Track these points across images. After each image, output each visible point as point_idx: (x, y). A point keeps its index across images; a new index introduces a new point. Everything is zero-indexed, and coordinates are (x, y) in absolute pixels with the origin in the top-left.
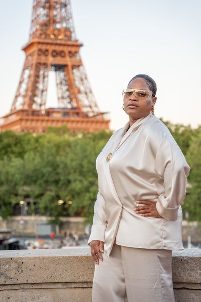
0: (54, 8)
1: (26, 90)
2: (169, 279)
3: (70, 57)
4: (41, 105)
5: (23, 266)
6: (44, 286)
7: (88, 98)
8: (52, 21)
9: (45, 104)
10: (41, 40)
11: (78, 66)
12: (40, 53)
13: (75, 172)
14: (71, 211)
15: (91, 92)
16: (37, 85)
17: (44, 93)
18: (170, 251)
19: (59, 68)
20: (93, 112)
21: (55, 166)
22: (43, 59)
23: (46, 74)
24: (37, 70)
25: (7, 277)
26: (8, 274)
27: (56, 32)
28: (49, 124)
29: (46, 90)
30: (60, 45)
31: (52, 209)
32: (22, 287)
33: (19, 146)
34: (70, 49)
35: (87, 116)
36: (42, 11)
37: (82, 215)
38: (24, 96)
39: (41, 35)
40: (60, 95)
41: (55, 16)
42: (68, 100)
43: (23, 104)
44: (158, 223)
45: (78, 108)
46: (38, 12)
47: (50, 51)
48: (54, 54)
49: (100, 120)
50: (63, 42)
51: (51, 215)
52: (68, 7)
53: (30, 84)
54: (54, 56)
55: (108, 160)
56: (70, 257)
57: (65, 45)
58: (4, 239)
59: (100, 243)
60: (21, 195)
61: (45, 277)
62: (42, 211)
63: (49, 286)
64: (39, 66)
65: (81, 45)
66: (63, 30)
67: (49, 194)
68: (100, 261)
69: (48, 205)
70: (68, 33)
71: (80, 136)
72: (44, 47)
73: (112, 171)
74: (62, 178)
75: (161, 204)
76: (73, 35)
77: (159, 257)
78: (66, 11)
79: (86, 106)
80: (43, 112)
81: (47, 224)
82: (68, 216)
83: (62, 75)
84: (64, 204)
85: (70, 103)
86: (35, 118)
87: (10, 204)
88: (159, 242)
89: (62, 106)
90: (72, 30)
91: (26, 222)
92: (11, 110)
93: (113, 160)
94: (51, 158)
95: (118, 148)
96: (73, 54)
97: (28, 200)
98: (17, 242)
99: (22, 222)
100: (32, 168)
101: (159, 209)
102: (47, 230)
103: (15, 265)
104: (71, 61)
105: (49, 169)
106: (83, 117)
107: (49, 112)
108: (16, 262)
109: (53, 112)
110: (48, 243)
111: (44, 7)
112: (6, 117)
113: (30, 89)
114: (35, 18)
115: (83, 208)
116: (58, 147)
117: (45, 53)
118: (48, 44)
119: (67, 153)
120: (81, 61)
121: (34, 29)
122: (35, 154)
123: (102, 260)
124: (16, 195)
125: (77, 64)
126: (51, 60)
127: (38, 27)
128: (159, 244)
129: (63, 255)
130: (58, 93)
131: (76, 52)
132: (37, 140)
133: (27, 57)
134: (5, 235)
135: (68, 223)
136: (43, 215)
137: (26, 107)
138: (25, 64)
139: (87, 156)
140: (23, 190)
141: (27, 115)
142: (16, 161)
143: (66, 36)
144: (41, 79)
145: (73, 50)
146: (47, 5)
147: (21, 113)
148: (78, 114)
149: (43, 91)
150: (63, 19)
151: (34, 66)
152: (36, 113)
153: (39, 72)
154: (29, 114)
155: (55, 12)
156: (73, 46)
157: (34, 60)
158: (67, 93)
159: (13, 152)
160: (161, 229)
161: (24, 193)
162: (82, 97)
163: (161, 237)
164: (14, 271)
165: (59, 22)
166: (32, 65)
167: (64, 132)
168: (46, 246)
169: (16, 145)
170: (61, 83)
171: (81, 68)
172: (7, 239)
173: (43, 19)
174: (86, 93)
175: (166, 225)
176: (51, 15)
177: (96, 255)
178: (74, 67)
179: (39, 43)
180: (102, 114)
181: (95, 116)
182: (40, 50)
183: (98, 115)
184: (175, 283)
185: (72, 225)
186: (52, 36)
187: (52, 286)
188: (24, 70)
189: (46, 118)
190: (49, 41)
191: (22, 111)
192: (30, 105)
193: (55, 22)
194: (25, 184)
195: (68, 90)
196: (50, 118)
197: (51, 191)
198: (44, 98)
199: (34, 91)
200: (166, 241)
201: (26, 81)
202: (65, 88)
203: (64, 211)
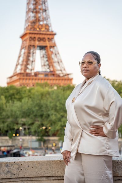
0: (39, 12)
1: (23, 61)
2: (111, 174)
3: (49, 41)
4: (31, 70)
5: (22, 167)
6: (34, 179)
7: (59, 65)
8: (37, 20)
9: (34, 69)
10: (31, 32)
11: (53, 46)
12: (31, 39)
13: (52, 109)
14: (50, 133)
15: (61, 61)
16: (29, 58)
17: (33, 63)
18: (111, 157)
19: (42, 48)
20: (63, 73)
21: (40, 106)
22: (32, 43)
23: (34, 52)
24: (29, 49)
25: (12, 174)
26: (13, 171)
27: (40, 27)
28: (37, 81)
29: (35, 61)
30: (43, 34)
31: (39, 132)
32: (21, 179)
33: (19, 94)
34: (48, 36)
35: (59, 76)
36: (32, 14)
37: (57, 135)
38: (22, 65)
39: (31, 28)
40: (43, 64)
41: (40, 17)
42: (48, 67)
43: (21, 70)
44: (104, 139)
45: (53, 71)
46: (29, 15)
47: (37, 38)
48: (39, 40)
49: (67, 78)
50: (44, 33)
51: (38, 136)
52: (47, 11)
53: (25, 58)
54: (39, 41)
55: (73, 102)
56: (50, 161)
57: (45, 34)
58: (11, 150)
59: (68, 153)
60: (20, 124)
61: (35, 173)
62: (33, 133)
63: (37, 179)
64: (30, 47)
65: (55, 34)
66: (44, 25)
67: (37, 123)
68: (69, 163)
69: (37, 130)
70: (47, 27)
71: (55, 88)
72: (33, 36)
73: (76, 108)
74: (45, 113)
75: (106, 128)
76: (50, 28)
77: (104, 160)
78: (46, 14)
79: (58, 70)
80: (33, 74)
81: (36, 141)
82: (49, 136)
83: (44, 52)
84: (46, 129)
85: (49, 68)
86: (28, 78)
87: (14, 129)
88: (105, 151)
89: (44, 70)
90: (49, 25)
91: (23, 140)
92: (14, 73)
93: (76, 102)
94: (38, 101)
95: (79, 95)
96: (50, 40)
97: (24, 127)
98: (18, 152)
99: (21, 140)
100: (27, 108)
101: (105, 131)
102: (36, 145)
103: (17, 166)
104: (49, 44)
105: (37, 108)
106: (57, 77)
107: (36, 74)
108: (17, 165)
109: (39, 74)
110: (37, 152)
111: (33, 12)
112: (11, 77)
113: (25, 60)
114: (28, 19)
115: (58, 131)
116: (42, 95)
117: (33, 39)
118: (35, 34)
119: (48, 98)
120: (55, 43)
121: (27, 25)
122: (29, 99)
123: (70, 163)
124: (17, 124)
125: (53, 45)
126: (37, 43)
127: (29, 24)
128: (105, 152)
129: (46, 160)
130: (41, 63)
131: (52, 38)
132: (30, 91)
133: (23, 42)
134: (11, 148)
135: (49, 140)
136: (33, 135)
137: (23, 71)
138: (22, 46)
139: (59, 100)
140: (22, 121)
141: (24, 76)
142: (17, 104)
143: (46, 29)
144: (31, 55)
145: (50, 37)
146: (35, 11)
147: (20, 75)
148: (54, 75)
149: (32, 62)
150: (44, 19)
151: (27, 47)
152: (28, 75)
153: (30, 50)
154: (24, 75)
155: (39, 15)
156: (50, 34)
157: (27, 43)
158: (47, 63)
159: (15, 98)
160: (106, 144)
161: (22, 123)
162: (56, 65)
163: (106, 148)
164: (16, 170)
165: (42, 21)
166: (26, 46)
167: (46, 86)
168: (36, 154)
169: (17, 94)
170: (43, 57)
171: (55, 48)
172: (13, 150)
173: (32, 19)
174: (58, 63)
175: (109, 141)
176: (37, 16)
177: (66, 160)
178: (51, 47)
179: (30, 33)
180: (68, 74)
181: (64, 76)
182: (31, 37)
183: (65, 75)
184: (114, 176)
185: (51, 142)
186: (38, 29)
187: (40, 179)
188: (21, 49)
189: (35, 78)
190: (36, 32)
191: (20, 74)
192: (25, 70)
193: (39, 21)
194: (23, 117)
195: (47, 61)
196: (37, 78)
197: (38, 121)
198: (33, 66)
199: (27, 61)
200: (109, 151)
201: (22, 56)
202: (46, 59)
203: (46, 133)
